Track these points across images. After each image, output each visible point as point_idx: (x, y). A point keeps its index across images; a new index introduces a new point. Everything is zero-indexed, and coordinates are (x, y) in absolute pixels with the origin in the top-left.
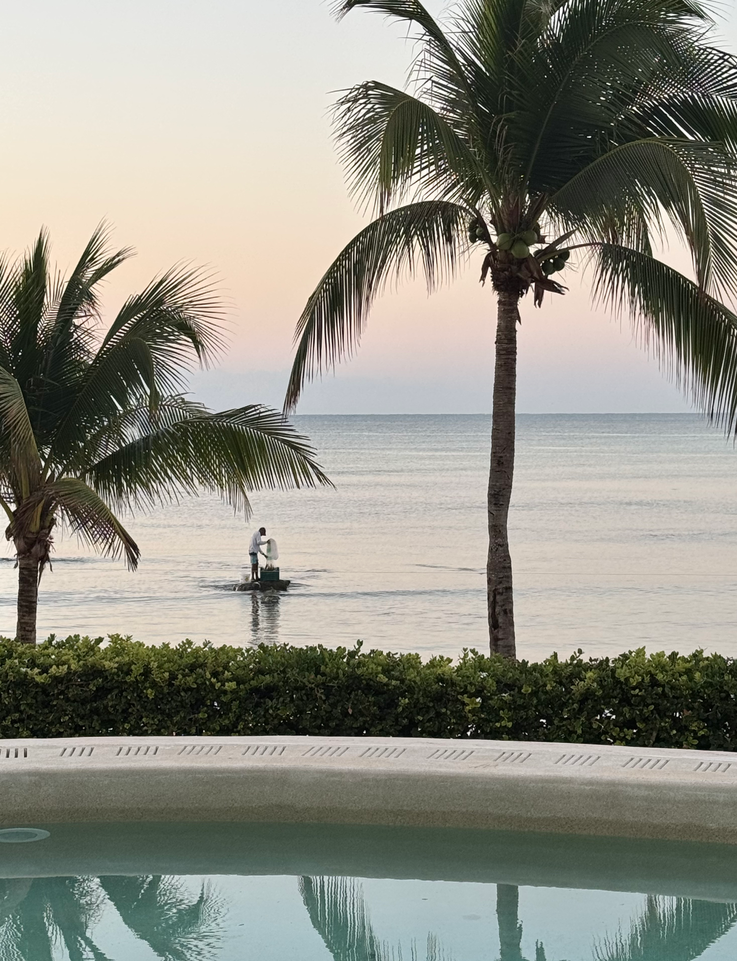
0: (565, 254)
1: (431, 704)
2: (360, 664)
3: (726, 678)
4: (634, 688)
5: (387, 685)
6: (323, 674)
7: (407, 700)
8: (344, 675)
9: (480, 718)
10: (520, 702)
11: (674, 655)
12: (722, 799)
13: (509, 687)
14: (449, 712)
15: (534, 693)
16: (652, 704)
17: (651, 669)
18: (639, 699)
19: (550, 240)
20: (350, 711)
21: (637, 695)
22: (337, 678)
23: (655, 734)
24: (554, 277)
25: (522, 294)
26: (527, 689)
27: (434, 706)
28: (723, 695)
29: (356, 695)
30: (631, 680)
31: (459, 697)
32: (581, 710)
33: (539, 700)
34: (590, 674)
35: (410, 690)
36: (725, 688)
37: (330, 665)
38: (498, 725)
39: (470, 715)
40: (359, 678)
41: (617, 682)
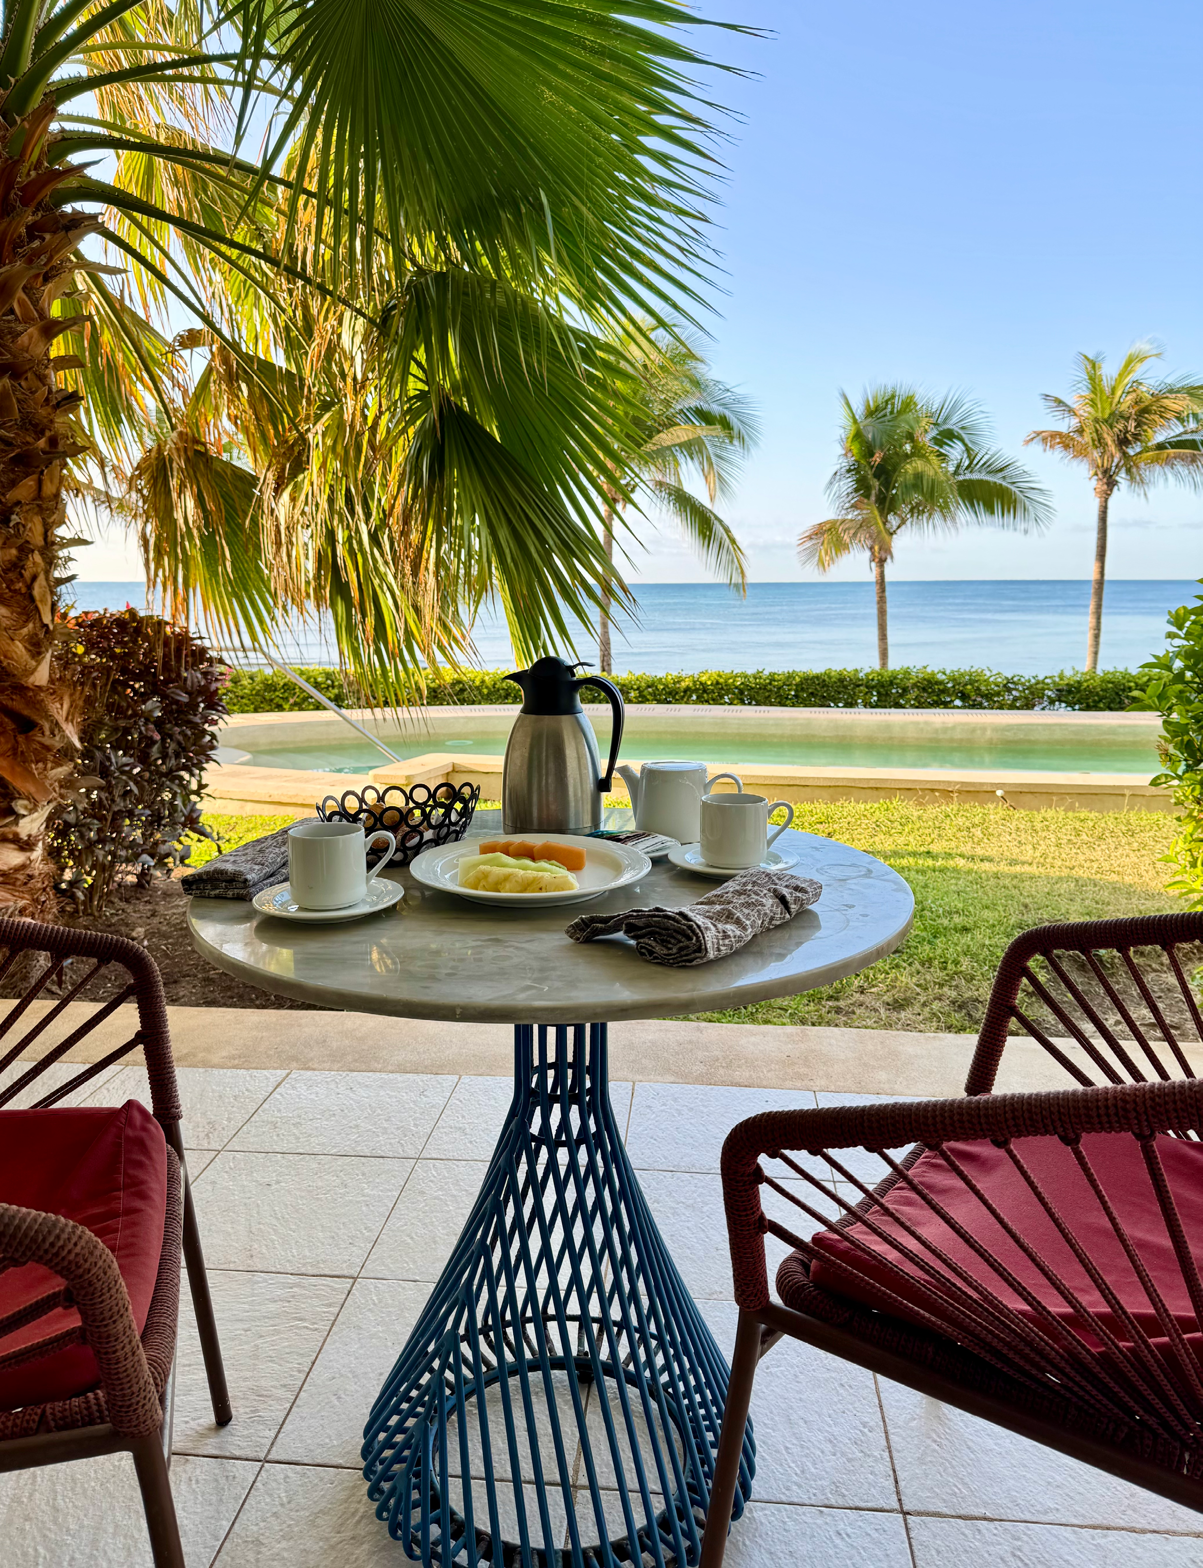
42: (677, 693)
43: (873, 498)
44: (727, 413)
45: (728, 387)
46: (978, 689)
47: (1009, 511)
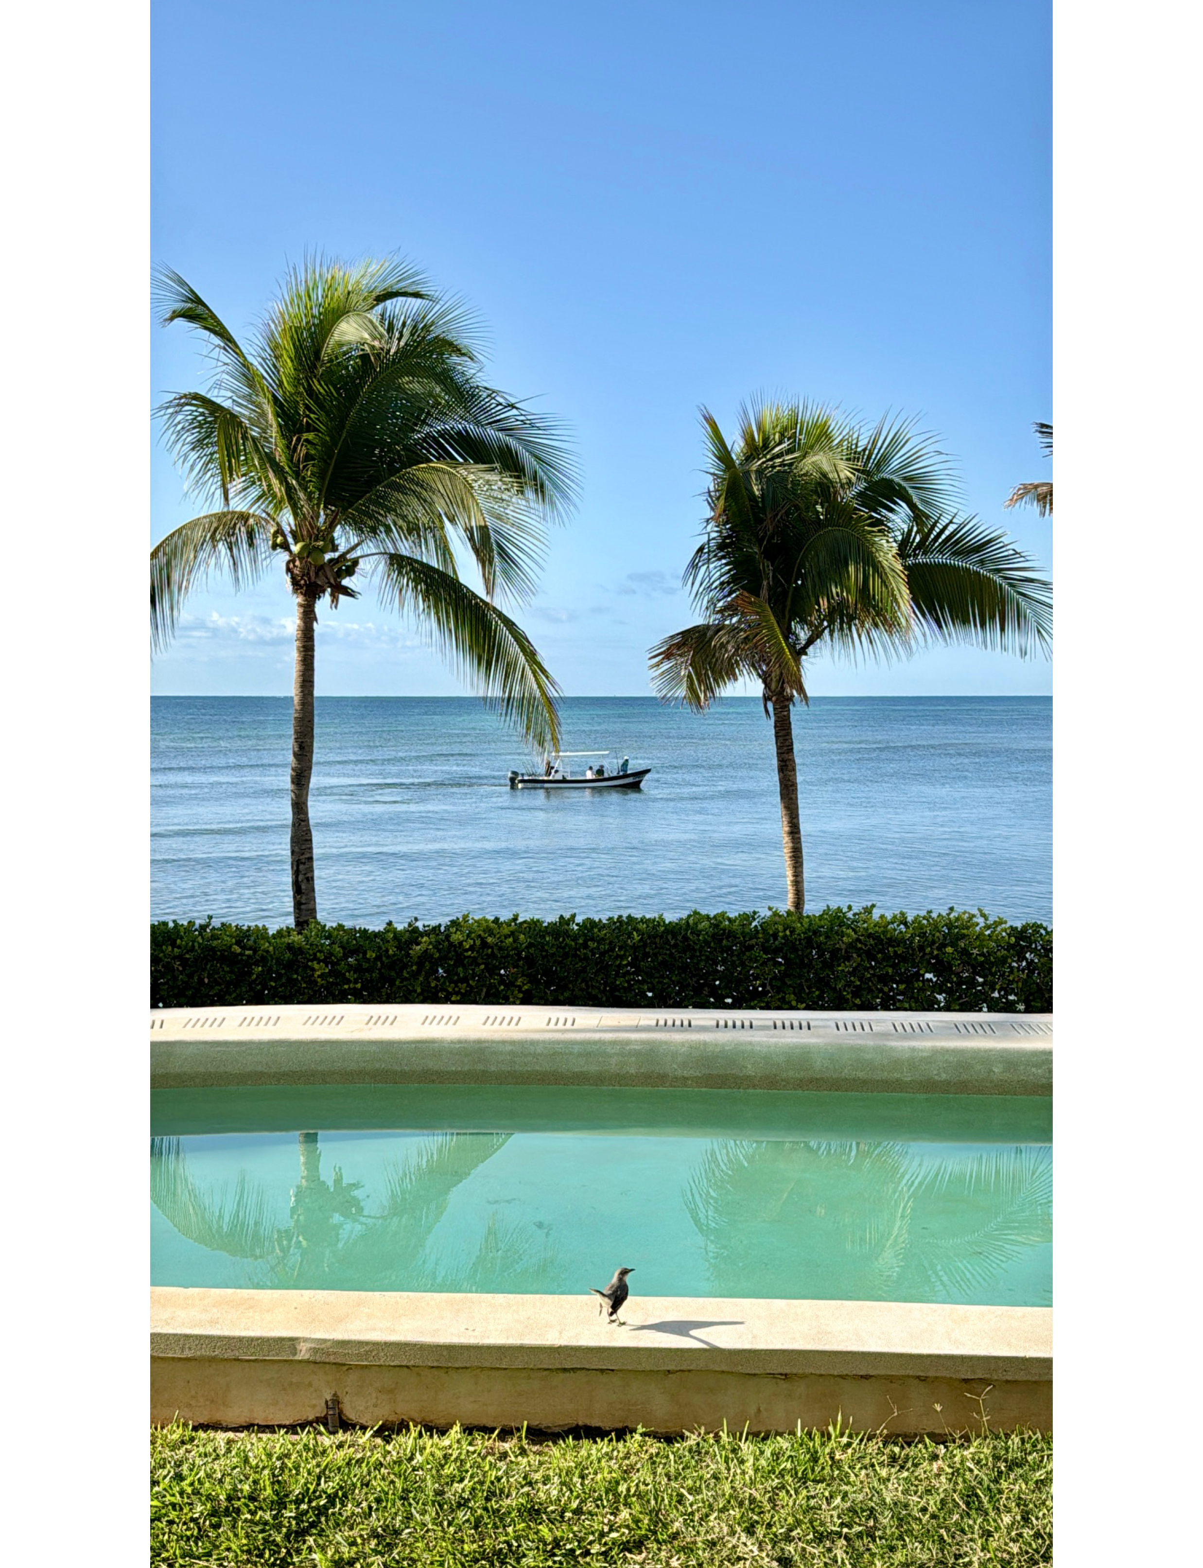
0: (355, 562)
1: (283, 972)
2: (214, 937)
3: (547, 939)
4: (467, 950)
5: (241, 954)
6: (179, 947)
7: (260, 969)
8: (199, 947)
9: (328, 982)
10: (365, 965)
11: (497, 920)
12: (576, 1051)
13: (352, 953)
14: (299, 978)
15: (378, 958)
16: (483, 963)
17: (481, 933)
18: (471, 960)
19: (342, 549)
20: (206, 981)
21: (469, 957)
22: (192, 949)
23: (485, 990)
24: (346, 582)
25: (320, 597)
26: (371, 955)
27: (285, 973)
28: (544, 953)
29: (212, 966)
30: (464, 943)
31: (310, 964)
32: (419, 972)
33: (382, 963)
34: (425, 939)
35: (263, 960)
36: (546, 947)
37: (186, 939)
38: (346, 987)
39: (319, 980)
40: (213, 949)
41: (451, 944)
42: (405, 966)
43: (764, 592)
44: (513, 443)
45: (513, 400)
46: (965, 952)
47: (992, 618)
